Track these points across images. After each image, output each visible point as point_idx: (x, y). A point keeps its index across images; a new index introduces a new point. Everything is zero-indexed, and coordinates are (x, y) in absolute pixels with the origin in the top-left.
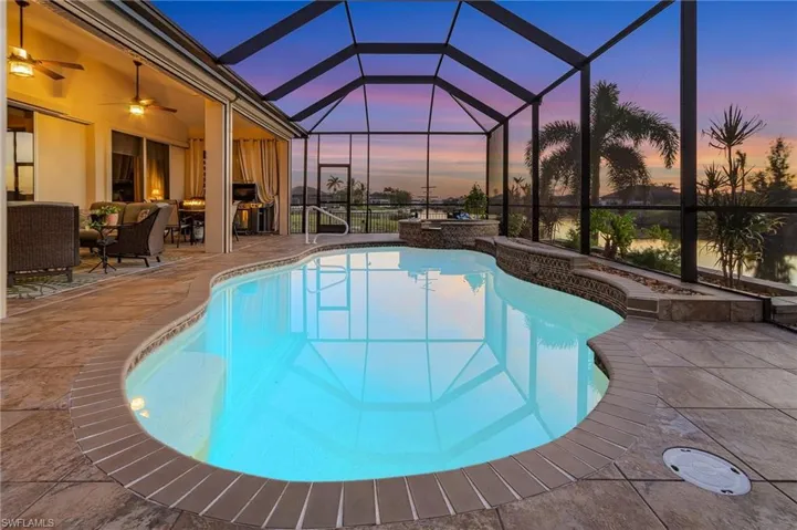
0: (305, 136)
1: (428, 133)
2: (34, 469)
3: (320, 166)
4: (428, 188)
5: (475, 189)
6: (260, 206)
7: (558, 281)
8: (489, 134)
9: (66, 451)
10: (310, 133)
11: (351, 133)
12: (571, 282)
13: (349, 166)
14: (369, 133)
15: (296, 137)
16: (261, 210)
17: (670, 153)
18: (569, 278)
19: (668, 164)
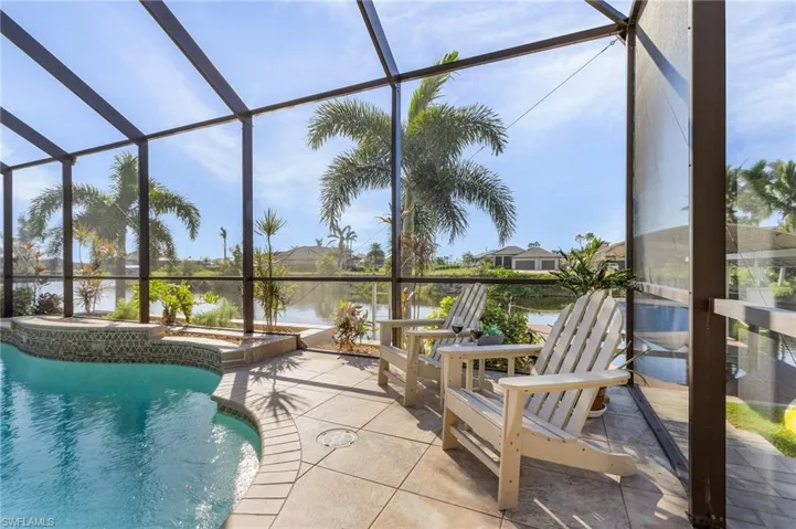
7: (132, 355)
12: (148, 352)
17: (193, 227)
18: (146, 349)
19: (193, 237)
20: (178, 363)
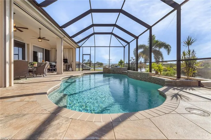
0: (79, 47)
1: (110, 47)
2: (33, 111)
3: (83, 55)
4: (109, 60)
5: (121, 60)
6: (68, 64)
7: (145, 79)
8: (124, 47)
9: (39, 108)
10: (81, 47)
11: (91, 47)
12: (148, 79)
13: (90, 55)
14: (95, 47)
15: (77, 48)
16: (69, 65)
17: (169, 51)
18: (148, 78)
19: (168, 54)
20: (155, 83)
